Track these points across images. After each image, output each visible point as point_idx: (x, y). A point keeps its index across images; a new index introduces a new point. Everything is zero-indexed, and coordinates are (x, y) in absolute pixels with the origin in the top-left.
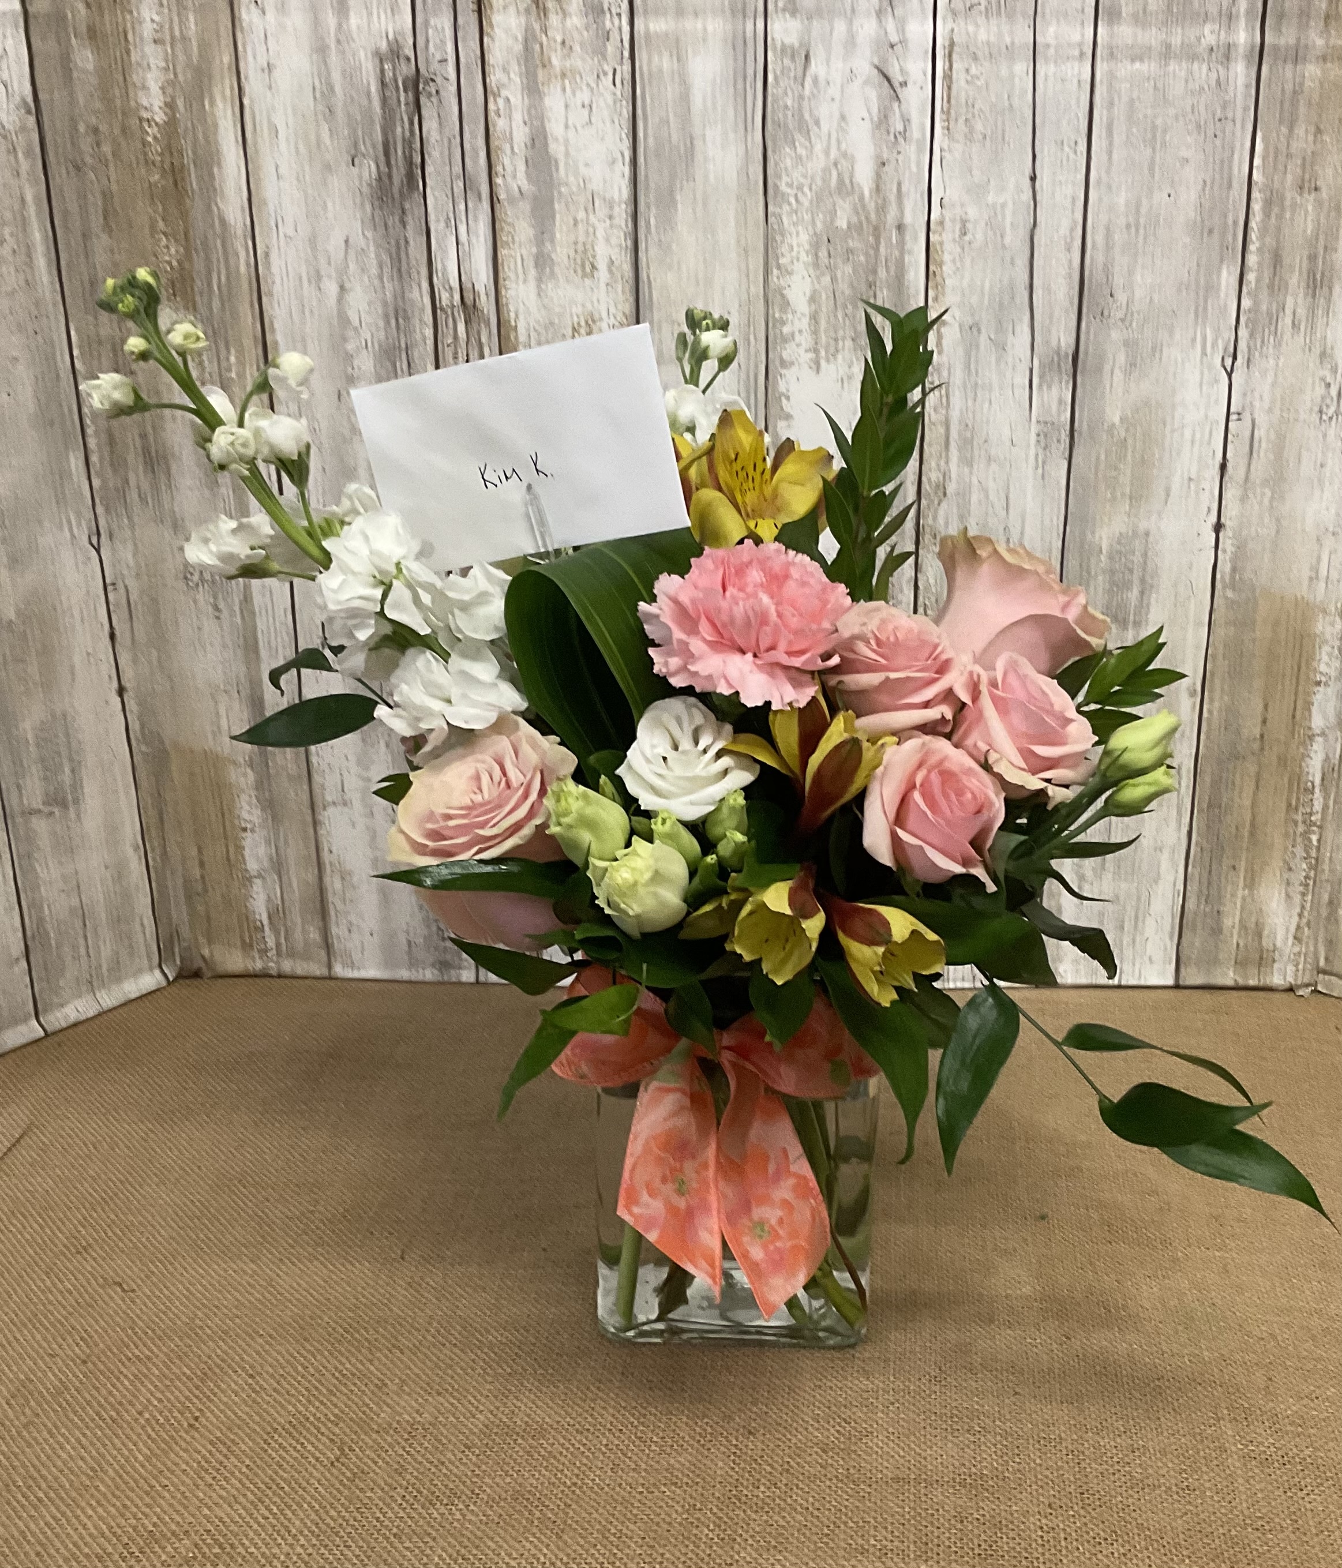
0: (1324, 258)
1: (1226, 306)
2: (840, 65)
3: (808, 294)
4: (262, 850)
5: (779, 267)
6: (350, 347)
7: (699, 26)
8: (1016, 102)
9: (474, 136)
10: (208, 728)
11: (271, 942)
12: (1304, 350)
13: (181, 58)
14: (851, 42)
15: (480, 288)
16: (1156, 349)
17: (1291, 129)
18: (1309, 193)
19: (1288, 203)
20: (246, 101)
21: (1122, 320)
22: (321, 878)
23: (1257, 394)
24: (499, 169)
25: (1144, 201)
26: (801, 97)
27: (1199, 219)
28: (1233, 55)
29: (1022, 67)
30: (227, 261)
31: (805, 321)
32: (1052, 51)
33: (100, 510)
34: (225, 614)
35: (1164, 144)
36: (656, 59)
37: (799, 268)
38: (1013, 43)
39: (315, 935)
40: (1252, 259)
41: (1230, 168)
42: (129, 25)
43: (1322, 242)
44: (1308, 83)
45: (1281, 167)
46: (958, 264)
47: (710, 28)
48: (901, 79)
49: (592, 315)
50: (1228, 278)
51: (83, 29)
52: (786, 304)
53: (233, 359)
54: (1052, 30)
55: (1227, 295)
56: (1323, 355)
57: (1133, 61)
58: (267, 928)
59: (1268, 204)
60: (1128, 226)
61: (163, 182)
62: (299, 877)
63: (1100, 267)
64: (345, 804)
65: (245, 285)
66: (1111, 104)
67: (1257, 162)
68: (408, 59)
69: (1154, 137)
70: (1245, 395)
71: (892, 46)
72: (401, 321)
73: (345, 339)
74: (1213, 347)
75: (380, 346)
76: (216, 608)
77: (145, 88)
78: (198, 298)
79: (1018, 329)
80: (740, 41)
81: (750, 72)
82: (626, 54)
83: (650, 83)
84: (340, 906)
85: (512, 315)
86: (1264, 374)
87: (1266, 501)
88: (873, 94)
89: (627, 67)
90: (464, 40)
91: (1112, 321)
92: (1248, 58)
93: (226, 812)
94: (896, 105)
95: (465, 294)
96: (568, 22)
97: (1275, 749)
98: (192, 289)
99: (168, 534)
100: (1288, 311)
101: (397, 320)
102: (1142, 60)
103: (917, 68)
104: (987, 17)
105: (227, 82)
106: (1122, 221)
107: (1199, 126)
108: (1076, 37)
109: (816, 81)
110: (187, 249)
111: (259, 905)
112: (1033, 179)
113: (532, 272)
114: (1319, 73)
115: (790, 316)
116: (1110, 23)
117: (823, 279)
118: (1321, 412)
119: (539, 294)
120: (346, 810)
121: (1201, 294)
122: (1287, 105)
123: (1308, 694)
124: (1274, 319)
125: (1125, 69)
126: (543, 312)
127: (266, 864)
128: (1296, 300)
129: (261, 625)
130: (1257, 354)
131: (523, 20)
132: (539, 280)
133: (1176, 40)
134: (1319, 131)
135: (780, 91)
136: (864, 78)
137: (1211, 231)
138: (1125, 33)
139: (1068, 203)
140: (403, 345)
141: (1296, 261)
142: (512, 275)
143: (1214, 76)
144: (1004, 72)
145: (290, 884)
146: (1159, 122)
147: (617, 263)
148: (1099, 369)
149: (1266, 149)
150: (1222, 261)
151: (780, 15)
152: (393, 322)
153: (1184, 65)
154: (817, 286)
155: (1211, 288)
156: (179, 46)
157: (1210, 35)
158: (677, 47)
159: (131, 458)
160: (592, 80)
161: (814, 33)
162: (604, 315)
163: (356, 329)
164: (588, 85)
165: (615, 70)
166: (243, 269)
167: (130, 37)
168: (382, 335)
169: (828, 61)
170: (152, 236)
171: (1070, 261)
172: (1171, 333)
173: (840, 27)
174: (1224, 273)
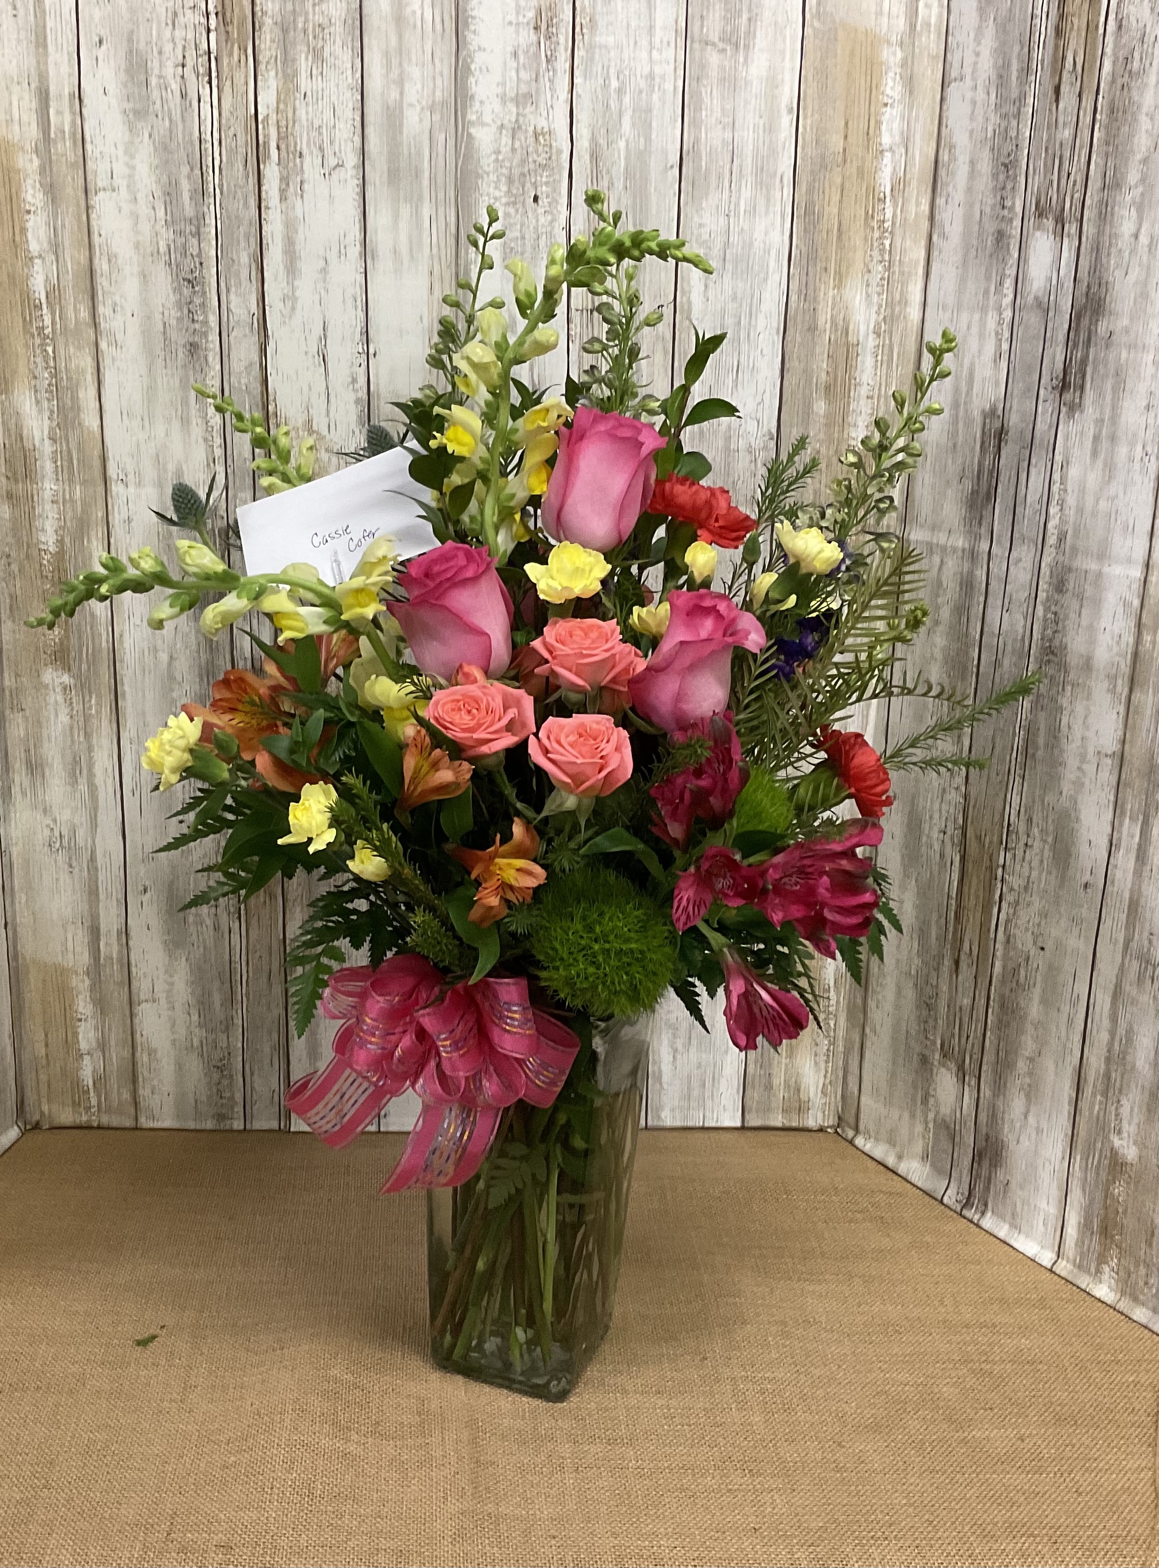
4: (91, 1034)
10: (59, 949)
11: (94, 1102)
20: (112, 541)
22: (133, 1055)
34: (76, 871)
39: (126, 1095)
42: (35, 492)
53: (93, 702)
58: (91, 1091)
62: (118, 1054)
64: (154, 1001)
65: (105, 655)
76: (71, 866)
77: (43, 530)
84: (146, 1074)
93: (67, 1008)
99: (39, 816)
105: (100, 530)
110: (66, 631)
111: (87, 1073)
120: (155, 1005)
127: (94, 1045)
129: (101, 877)
145: (111, 1059)
156: (68, 505)
159: (17, 765)
166: (104, 644)
167: (36, 498)
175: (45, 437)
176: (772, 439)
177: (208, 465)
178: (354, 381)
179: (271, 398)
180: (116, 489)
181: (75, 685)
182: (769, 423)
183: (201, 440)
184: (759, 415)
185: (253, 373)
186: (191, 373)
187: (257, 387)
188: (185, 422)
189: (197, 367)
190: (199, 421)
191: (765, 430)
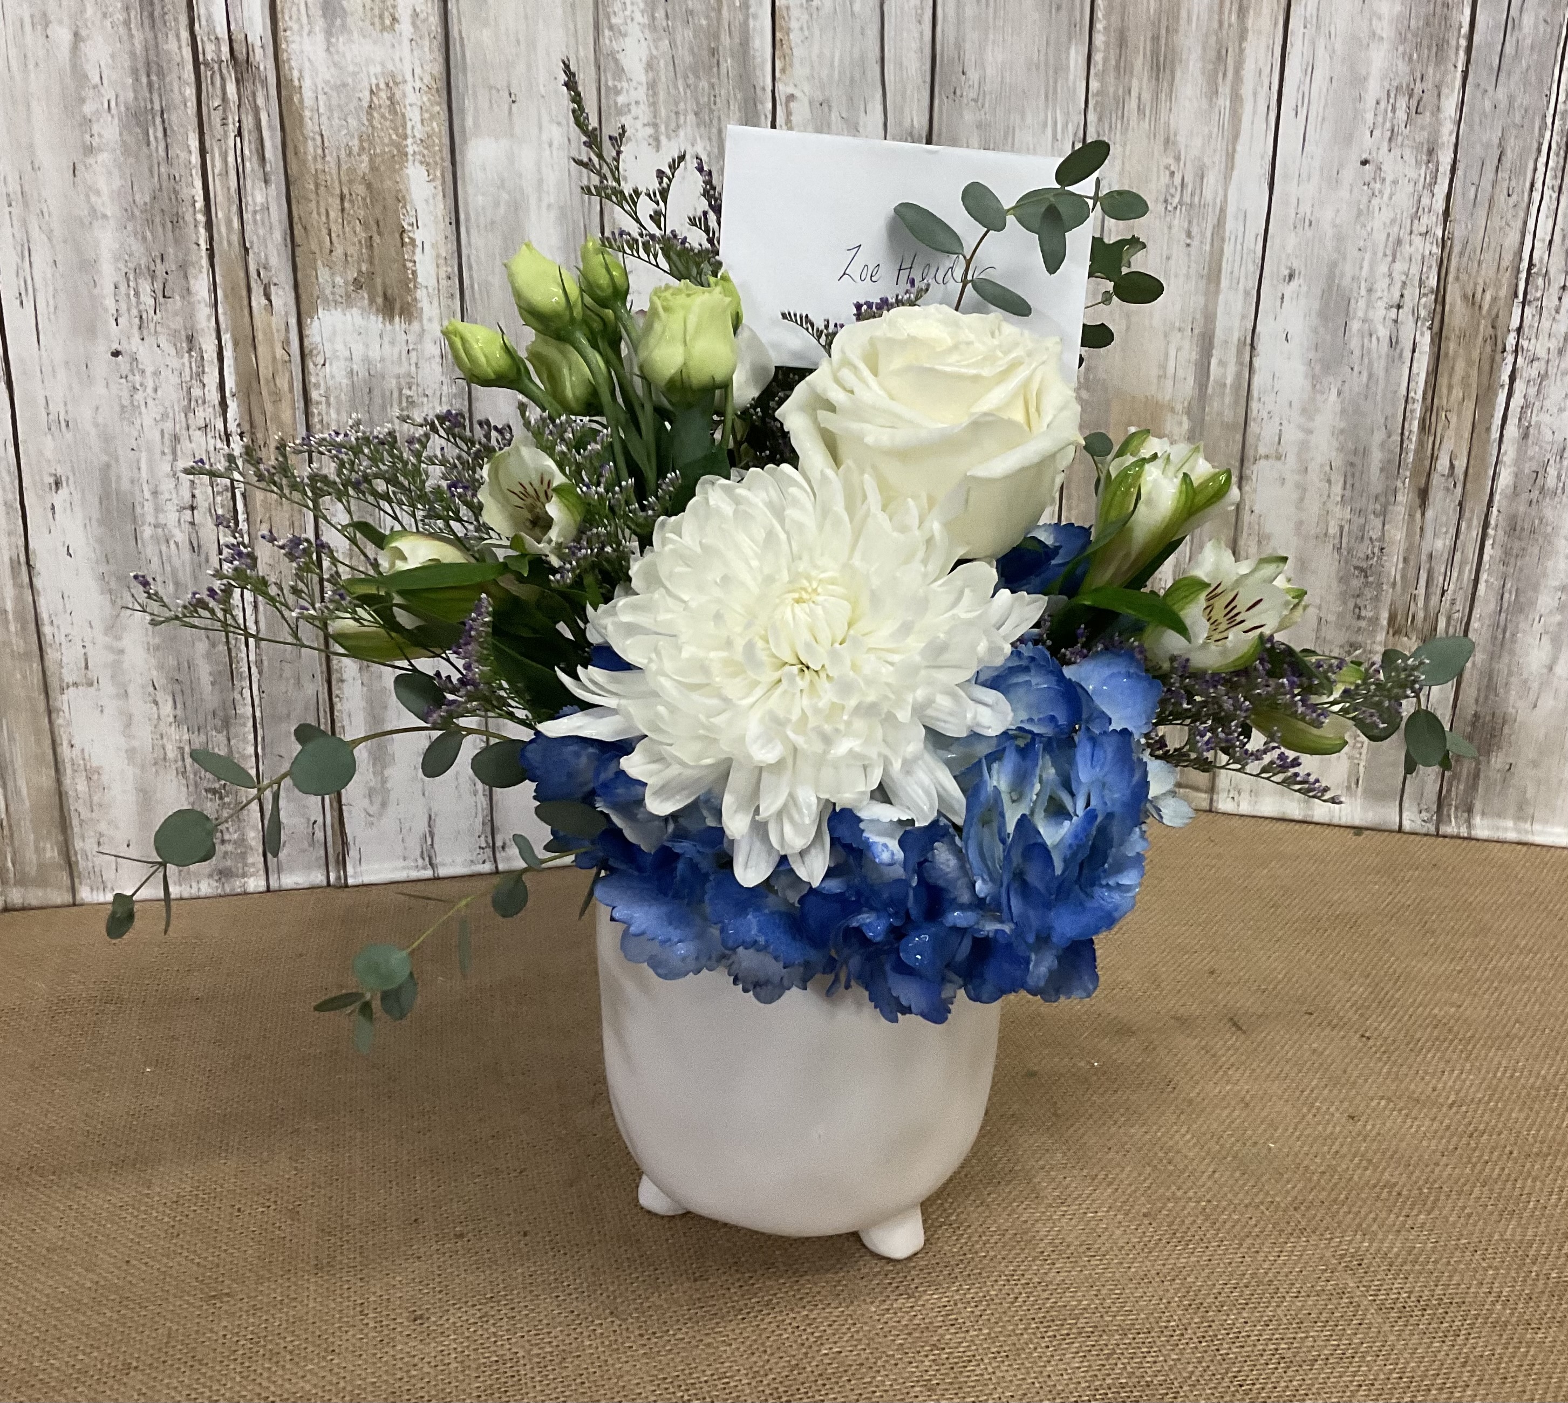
0: (1167, 40)
1: (1075, 87)
3: (644, 59)
5: (611, 28)
6: (88, 109)
12: (1149, 138)
15: (254, 39)
16: (1009, 131)
21: (976, 101)
22: (59, 781)
31: (642, 90)
37: (634, 30)
39: (52, 853)
40: (1099, 39)
43: (1164, 22)
46: (806, 33)
49: (393, 76)
50: (1076, 57)
52: (620, 72)
55: (1075, 77)
56: (1167, 141)
62: (30, 780)
63: (952, 40)
64: (90, 685)
72: (154, 78)
73: (82, 100)
74: (1063, 132)
75: (127, 109)
85: (296, 74)
91: (965, 101)
95: (235, 46)
100: (1134, 93)
101: (148, 76)
113: (320, 24)
115: (625, 85)
117: (660, 43)
118: (1166, 201)
119: (328, 50)
120: (92, 691)
121: (1051, 73)
124: (1120, 103)
126: (333, 70)
128: (1141, 83)
132: (329, 33)
137: (1059, 8)
140: (157, 107)
141: (1140, 42)
142: (296, 27)
147: (422, 16)
150: (1070, 39)
152: (144, 80)
154: (655, 52)
155: (1060, 69)
162: (409, 77)
163: (95, 87)
168: (131, 95)
171: (921, 33)
172: (1024, 116)
174: (1073, 50)
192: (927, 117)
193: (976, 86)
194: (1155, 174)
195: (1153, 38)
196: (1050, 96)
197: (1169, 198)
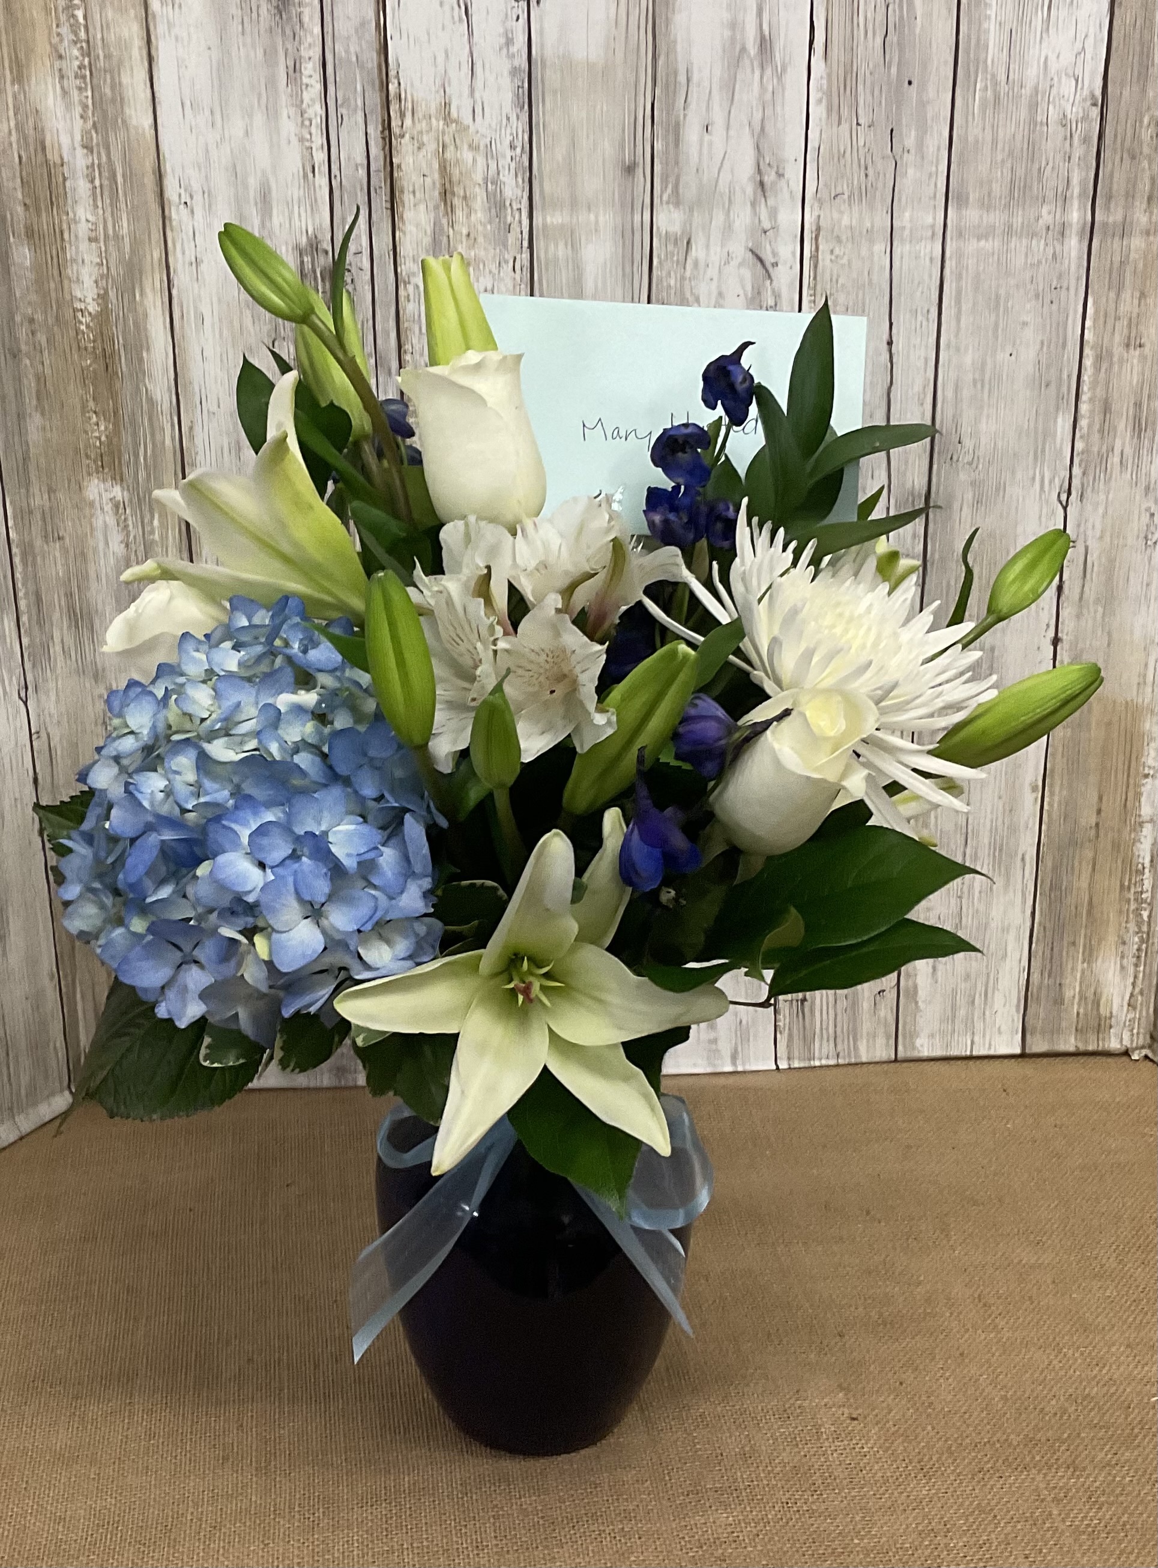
0: (1148, 405)
1: (1061, 448)
2: (719, 249)
7: (592, 217)
8: (875, 278)
9: (386, 320)
12: (1132, 486)
13: (114, 255)
14: (728, 228)
16: (1000, 488)
17: (1118, 295)
18: (1135, 348)
19: (1115, 359)
20: (174, 292)
21: (970, 464)
23: (1090, 525)
24: (407, 347)
25: (989, 360)
26: (683, 278)
27: (1037, 374)
28: (1067, 232)
29: (881, 247)
30: (153, 435)
32: (907, 232)
33: (28, 665)
35: (1006, 309)
36: (552, 247)
38: (873, 226)
40: (1084, 408)
41: (1065, 329)
42: (65, 226)
43: (1146, 392)
44: (1133, 255)
45: (1109, 327)
47: (601, 219)
48: (773, 261)
50: (1063, 424)
51: (23, 231)
53: (156, 523)
54: (907, 214)
55: (1062, 439)
56: (1147, 489)
57: (979, 240)
59: (1099, 359)
60: (975, 381)
61: (95, 366)
63: (950, 417)
66: (959, 277)
67: (1088, 323)
68: (326, 252)
69: (996, 303)
70: (1079, 526)
71: (765, 232)
74: (1050, 483)
77: (78, 280)
78: (125, 469)
79: (876, 474)
80: (628, 234)
81: (637, 257)
82: (526, 244)
83: (547, 270)
86: (1096, 505)
87: (1099, 615)
88: (747, 273)
89: (526, 255)
90: (378, 235)
91: (960, 465)
92: (1081, 234)
94: (768, 282)
96: (473, 217)
97: (1110, 835)
98: (120, 462)
100: (1117, 451)
102: (987, 240)
103: (787, 250)
104: (850, 205)
105: (157, 277)
106: (970, 376)
107: (1037, 296)
108: (930, 220)
109: (696, 264)
110: (115, 424)
112: (890, 343)
114: (1143, 245)
116: (959, 208)
118: (1146, 538)
121: (1040, 438)
122: (1115, 274)
123: (1138, 785)
124: (1104, 459)
125: (972, 246)
128: (1123, 440)
130: (1089, 490)
131: (432, 215)
133: (1018, 221)
134: (1143, 295)
135: (664, 274)
136: (740, 260)
137: (1047, 386)
138: (972, 215)
139: (921, 364)
141: (1125, 408)
143: (1050, 251)
144: (864, 252)
146: (1002, 292)
148: (950, 506)
149: (1097, 312)
150: (1057, 409)
151: (665, 206)
153: (1024, 241)
155: (1048, 434)
156: (111, 243)
157: (1047, 215)
158: (572, 238)
160: (494, 268)
161: (694, 225)
164: (490, 272)
165: (515, 259)
166: (166, 440)
167: (66, 235)
169: (708, 246)
170: (83, 413)
171: (923, 413)
172: (1013, 473)
173: (719, 218)
174: (1060, 420)
175: (77, 145)
176: (1095, 104)
177: (305, 176)
178: (509, 42)
179: (392, 73)
180: (177, 214)
181: (131, 501)
182: (1091, 81)
183: (294, 141)
184: (1079, 71)
185: (367, 36)
186: (279, 41)
187: (372, 58)
188: (272, 114)
189: (289, 32)
190: (292, 111)
191: (1086, 92)
192: (926, 479)
193: (971, 451)
194: (1136, 517)
195: (1135, 404)
196: (1038, 455)
197: (1150, 537)
